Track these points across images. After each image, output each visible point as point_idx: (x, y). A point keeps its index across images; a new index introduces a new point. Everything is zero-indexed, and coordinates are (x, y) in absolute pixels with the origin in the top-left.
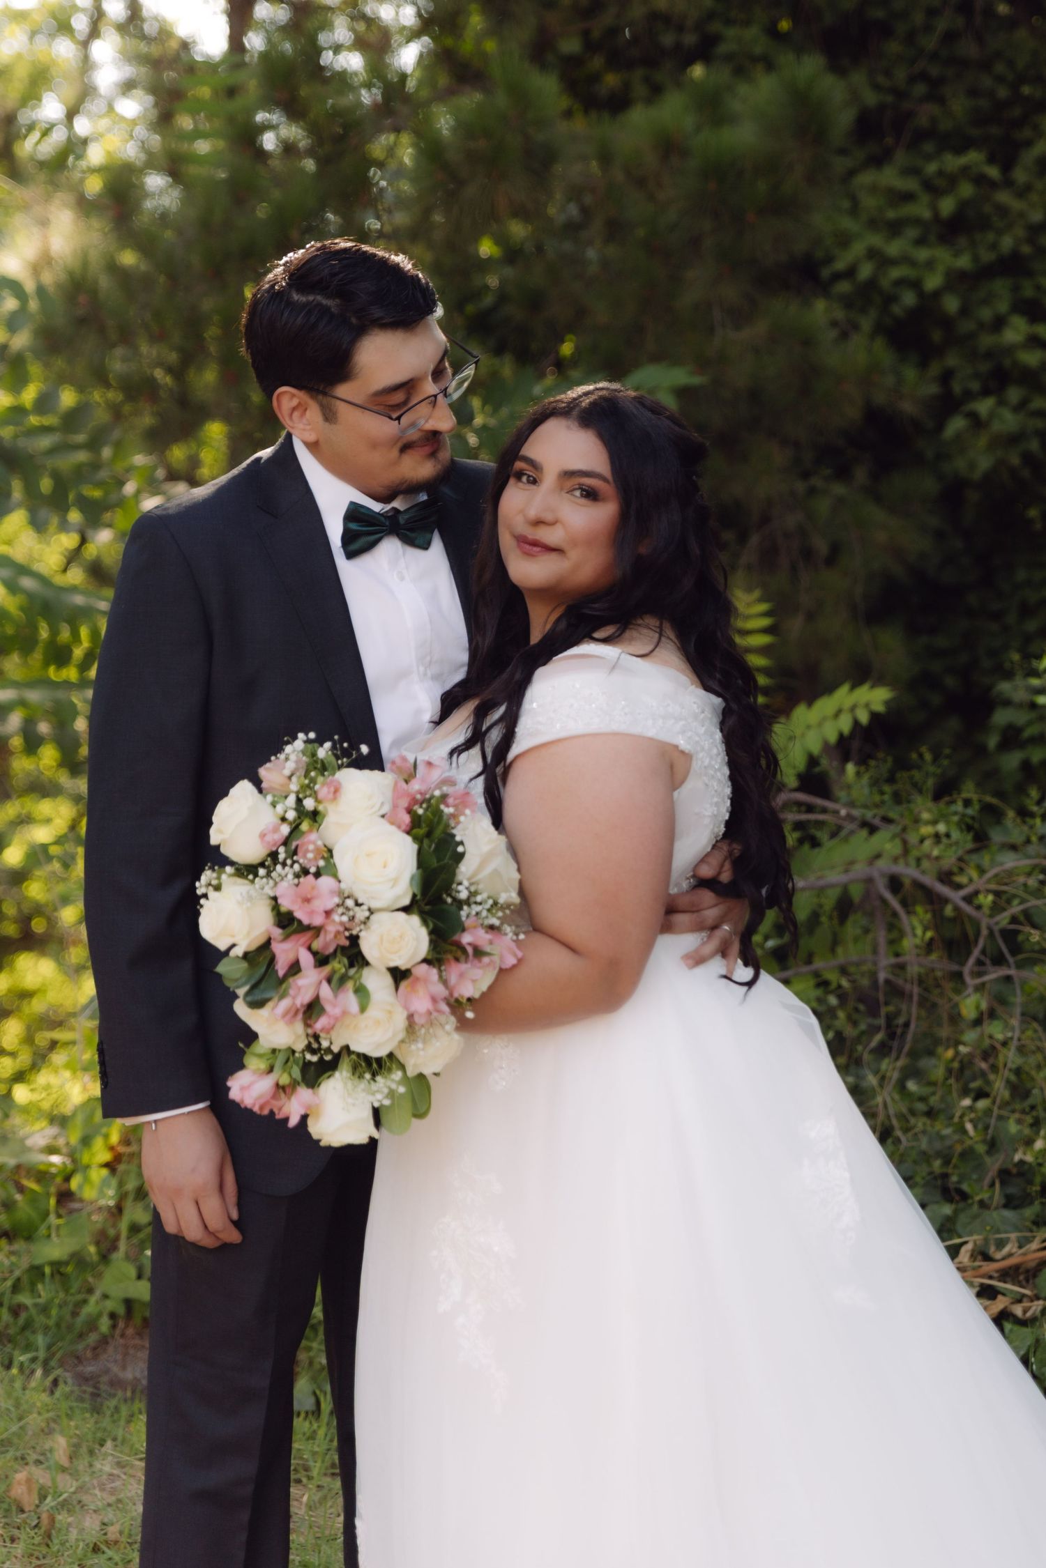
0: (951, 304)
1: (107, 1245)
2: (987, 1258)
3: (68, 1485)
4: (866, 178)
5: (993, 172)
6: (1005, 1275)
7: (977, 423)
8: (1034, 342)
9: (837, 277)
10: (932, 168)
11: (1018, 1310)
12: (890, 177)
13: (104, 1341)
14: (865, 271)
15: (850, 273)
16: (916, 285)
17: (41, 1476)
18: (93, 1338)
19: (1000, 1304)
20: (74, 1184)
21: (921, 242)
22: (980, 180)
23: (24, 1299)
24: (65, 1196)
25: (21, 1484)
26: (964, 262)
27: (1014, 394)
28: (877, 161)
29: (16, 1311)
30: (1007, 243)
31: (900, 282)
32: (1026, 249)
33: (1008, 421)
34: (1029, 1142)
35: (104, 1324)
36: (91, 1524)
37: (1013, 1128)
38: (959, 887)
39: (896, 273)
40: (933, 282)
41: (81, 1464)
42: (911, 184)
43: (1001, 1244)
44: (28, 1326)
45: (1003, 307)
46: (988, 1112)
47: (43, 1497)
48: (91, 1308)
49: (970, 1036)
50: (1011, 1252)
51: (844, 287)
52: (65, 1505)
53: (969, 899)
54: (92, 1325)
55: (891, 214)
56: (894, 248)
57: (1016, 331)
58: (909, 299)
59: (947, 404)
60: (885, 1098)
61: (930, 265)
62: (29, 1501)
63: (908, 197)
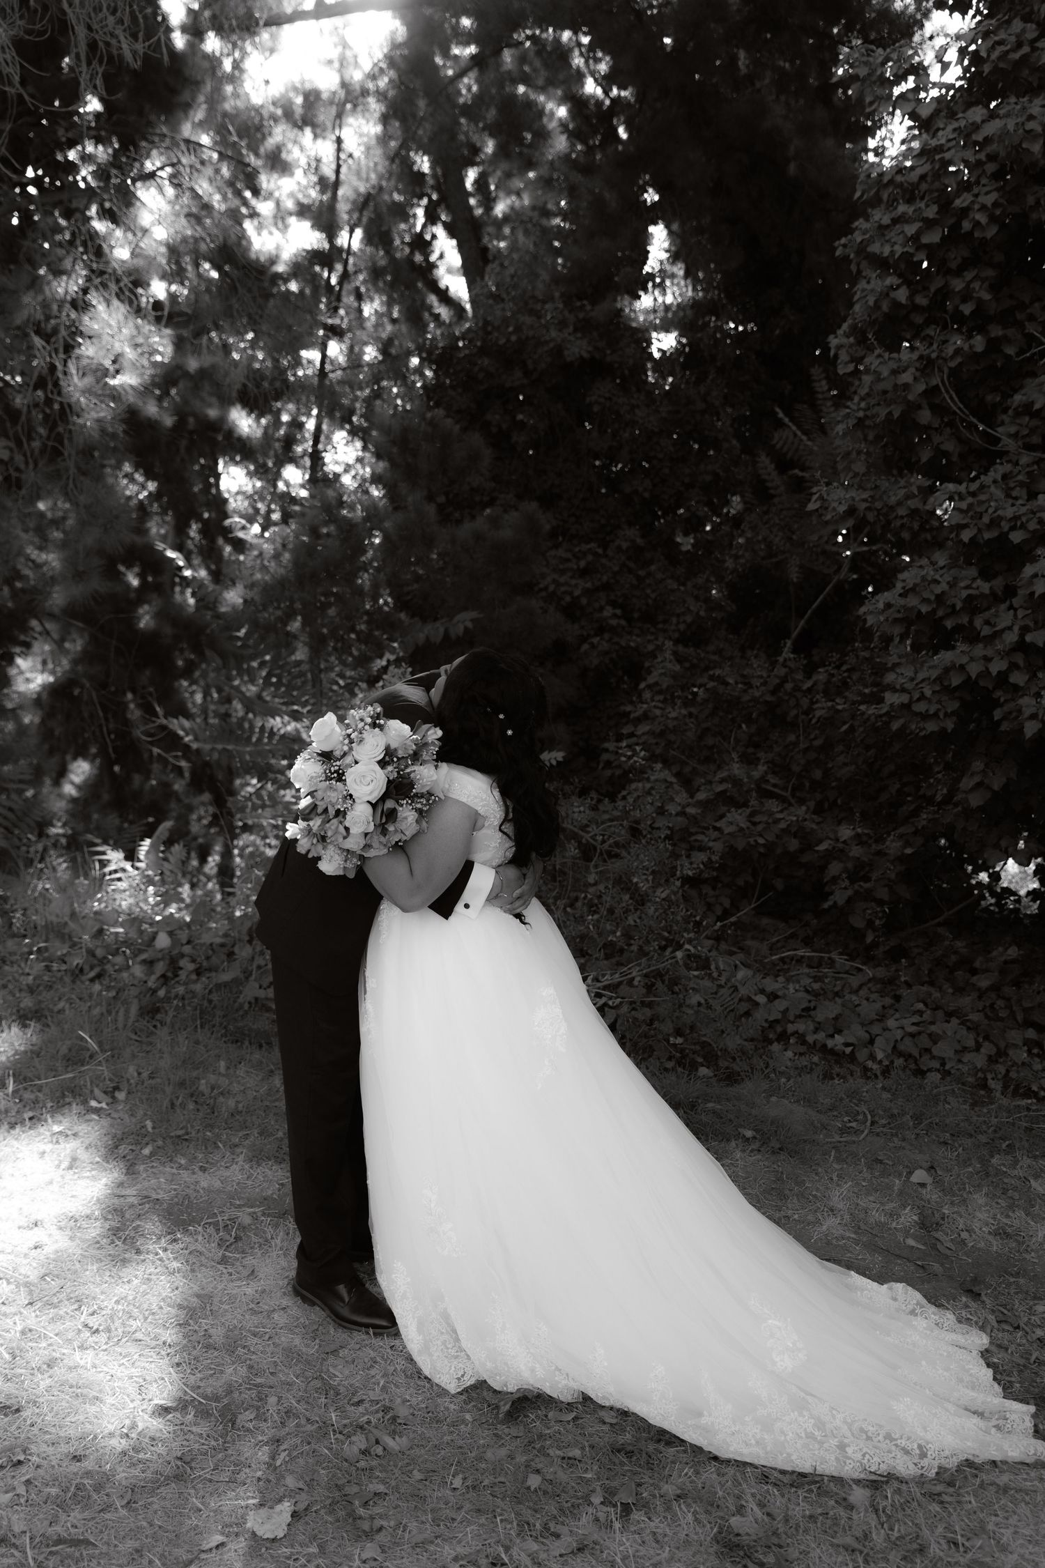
0: (584, 601)
1: (247, 974)
2: (598, 981)
3: (224, 1082)
4: (553, 553)
5: (600, 551)
6: (605, 988)
7: (593, 646)
8: (615, 616)
9: (541, 590)
10: (577, 549)
11: (610, 1003)
12: (561, 552)
13: (246, 1012)
14: (552, 588)
15: (546, 588)
16: (571, 593)
17: (212, 1078)
18: (241, 1013)
19: (604, 1000)
20: (236, 949)
21: (572, 577)
22: (595, 554)
23: (215, 997)
24: (231, 955)
25: (203, 1086)
26: (589, 585)
27: (607, 636)
28: (556, 547)
29: (210, 1001)
30: (605, 578)
31: (565, 592)
32: (612, 581)
33: (605, 646)
34: (614, 932)
35: (246, 1006)
36: (231, 1103)
37: (608, 927)
38: (588, 832)
39: (563, 589)
40: (577, 593)
41: (231, 1071)
42: (569, 555)
43: (604, 975)
44: (215, 1007)
45: (603, 603)
46: (598, 921)
47: (213, 1089)
48: (241, 1000)
49: (591, 890)
50: (607, 979)
51: (544, 594)
52: (222, 1093)
53: (593, 837)
54: (241, 1006)
55: (561, 567)
56: (562, 580)
57: (609, 611)
58: (568, 599)
59: (583, 639)
60: (559, 914)
61: (576, 586)
62: (207, 1091)
63: (568, 560)
